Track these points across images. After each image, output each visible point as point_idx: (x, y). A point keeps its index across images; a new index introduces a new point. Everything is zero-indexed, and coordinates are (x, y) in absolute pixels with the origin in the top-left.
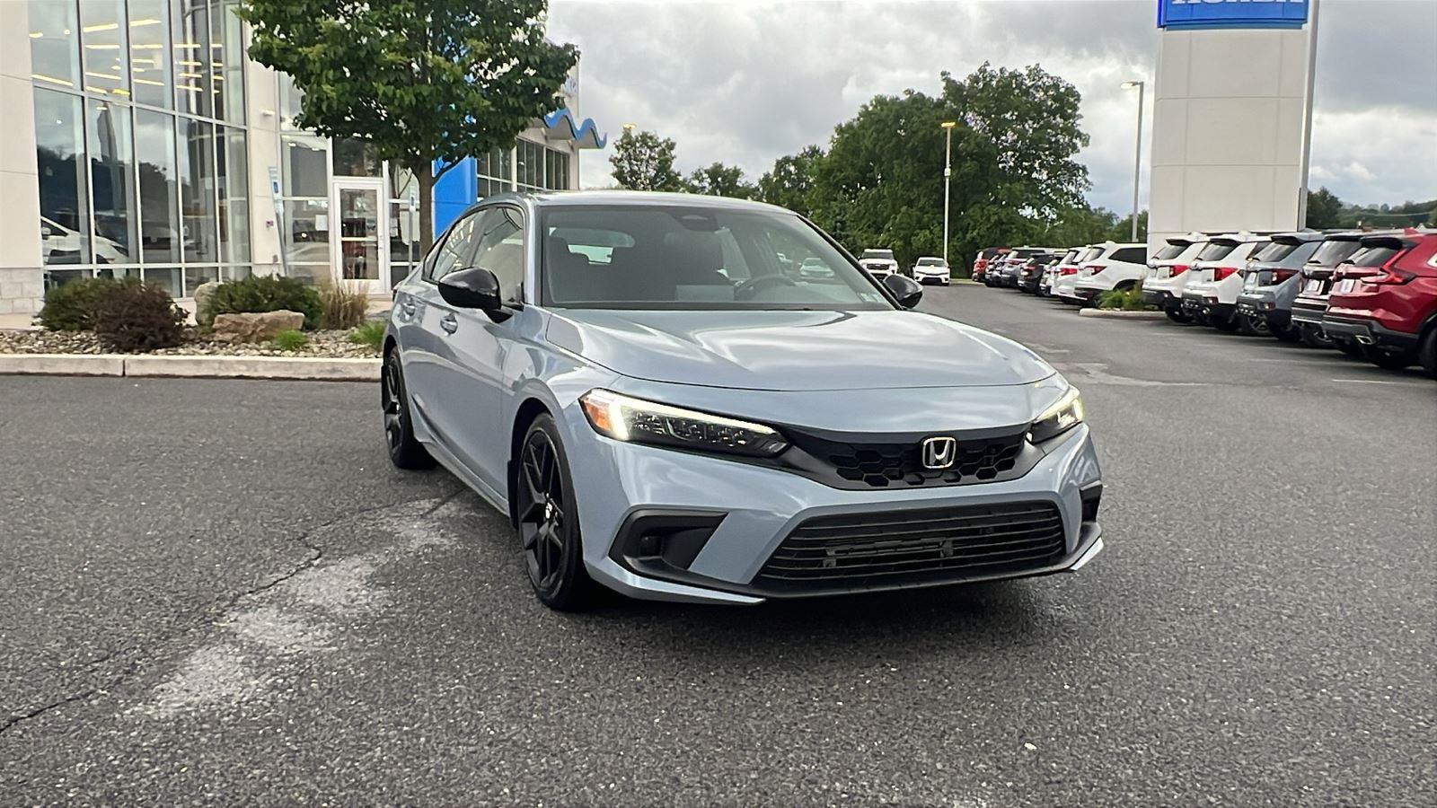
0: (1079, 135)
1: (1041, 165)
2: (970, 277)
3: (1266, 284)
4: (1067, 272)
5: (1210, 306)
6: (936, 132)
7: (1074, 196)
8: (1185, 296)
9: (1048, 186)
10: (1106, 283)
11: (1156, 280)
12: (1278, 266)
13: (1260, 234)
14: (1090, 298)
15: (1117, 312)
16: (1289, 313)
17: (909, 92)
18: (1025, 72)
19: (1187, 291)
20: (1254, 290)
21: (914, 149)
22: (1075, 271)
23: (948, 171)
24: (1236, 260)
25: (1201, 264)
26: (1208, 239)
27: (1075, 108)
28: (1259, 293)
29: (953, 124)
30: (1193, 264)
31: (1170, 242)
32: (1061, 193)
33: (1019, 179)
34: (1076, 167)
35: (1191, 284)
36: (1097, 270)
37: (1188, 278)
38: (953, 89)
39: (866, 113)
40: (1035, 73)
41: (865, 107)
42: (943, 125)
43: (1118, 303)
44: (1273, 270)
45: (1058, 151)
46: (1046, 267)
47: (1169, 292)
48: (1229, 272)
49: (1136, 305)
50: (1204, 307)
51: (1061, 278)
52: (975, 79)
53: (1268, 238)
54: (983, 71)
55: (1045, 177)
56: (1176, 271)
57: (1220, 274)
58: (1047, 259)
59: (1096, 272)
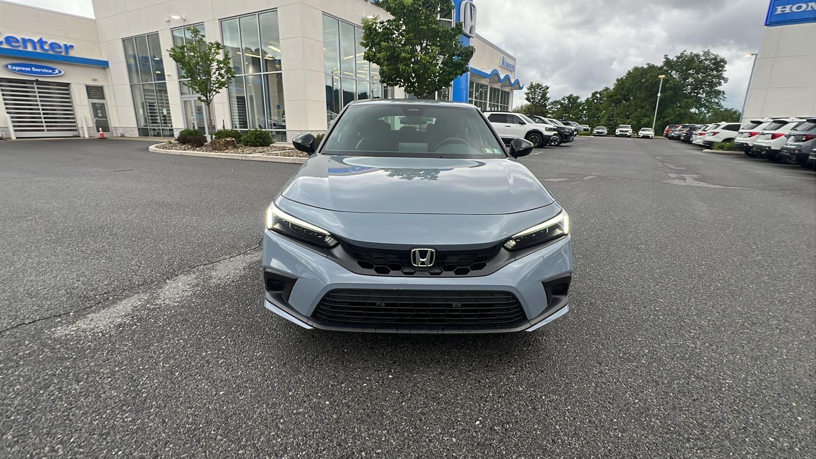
0: (723, 78)
1: (703, 92)
2: (662, 136)
3: (798, 141)
4: (701, 134)
5: (766, 150)
6: (657, 79)
7: (717, 103)
8: (754, 146)
9: (705, 100)
10: (718, 139)
11: (741, 139)
12: (807, 133)
13: (800, 118)
14: (709, 145)
15: (721, 151)
16: (808, 155)
17: (648, 64)
18: (701, 54)
19: (756, 143)
20: (791, 144)
21: (647, 87)
22: (704, 134)
23: (659, 95)
24: (785, 130)
25: (765, 132)
26: (772, 120)
27: (723, 67)
28: (794, 145)
29: (664, 76)
30: (761, 132)
31: (752, 122)
32: (710, 102)
33: (692, 97)
34: (720, 92)
35: (759, 140)
36: (715, 134)
37: (757, 138)
38: (668, 62)
39: (629, 73)
40: (707, 53)
41: (629, 71)
42: (659, 76)
43: (721, 148)
44: (804, 135)
45: (712, 85)
46: (694, 132)
47: (747, 144)
48: (779, 135)
49: (730, 149)
50: (763, 150)
51: (698, 137)
52: (678, 58)
53: (805, 120)
54: (682, 54)
55: (704, 96)
56: (752, 135)
57: (774, 137)
58: (695, 129)
59: (714, 135)
